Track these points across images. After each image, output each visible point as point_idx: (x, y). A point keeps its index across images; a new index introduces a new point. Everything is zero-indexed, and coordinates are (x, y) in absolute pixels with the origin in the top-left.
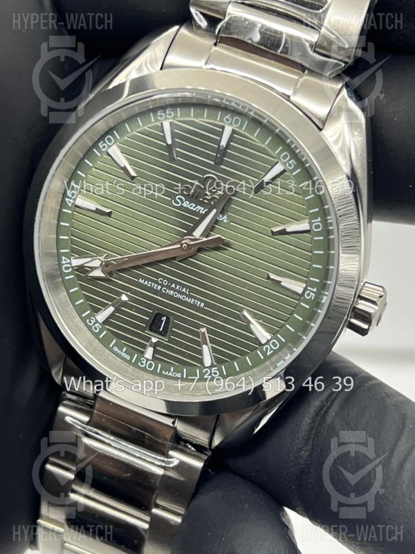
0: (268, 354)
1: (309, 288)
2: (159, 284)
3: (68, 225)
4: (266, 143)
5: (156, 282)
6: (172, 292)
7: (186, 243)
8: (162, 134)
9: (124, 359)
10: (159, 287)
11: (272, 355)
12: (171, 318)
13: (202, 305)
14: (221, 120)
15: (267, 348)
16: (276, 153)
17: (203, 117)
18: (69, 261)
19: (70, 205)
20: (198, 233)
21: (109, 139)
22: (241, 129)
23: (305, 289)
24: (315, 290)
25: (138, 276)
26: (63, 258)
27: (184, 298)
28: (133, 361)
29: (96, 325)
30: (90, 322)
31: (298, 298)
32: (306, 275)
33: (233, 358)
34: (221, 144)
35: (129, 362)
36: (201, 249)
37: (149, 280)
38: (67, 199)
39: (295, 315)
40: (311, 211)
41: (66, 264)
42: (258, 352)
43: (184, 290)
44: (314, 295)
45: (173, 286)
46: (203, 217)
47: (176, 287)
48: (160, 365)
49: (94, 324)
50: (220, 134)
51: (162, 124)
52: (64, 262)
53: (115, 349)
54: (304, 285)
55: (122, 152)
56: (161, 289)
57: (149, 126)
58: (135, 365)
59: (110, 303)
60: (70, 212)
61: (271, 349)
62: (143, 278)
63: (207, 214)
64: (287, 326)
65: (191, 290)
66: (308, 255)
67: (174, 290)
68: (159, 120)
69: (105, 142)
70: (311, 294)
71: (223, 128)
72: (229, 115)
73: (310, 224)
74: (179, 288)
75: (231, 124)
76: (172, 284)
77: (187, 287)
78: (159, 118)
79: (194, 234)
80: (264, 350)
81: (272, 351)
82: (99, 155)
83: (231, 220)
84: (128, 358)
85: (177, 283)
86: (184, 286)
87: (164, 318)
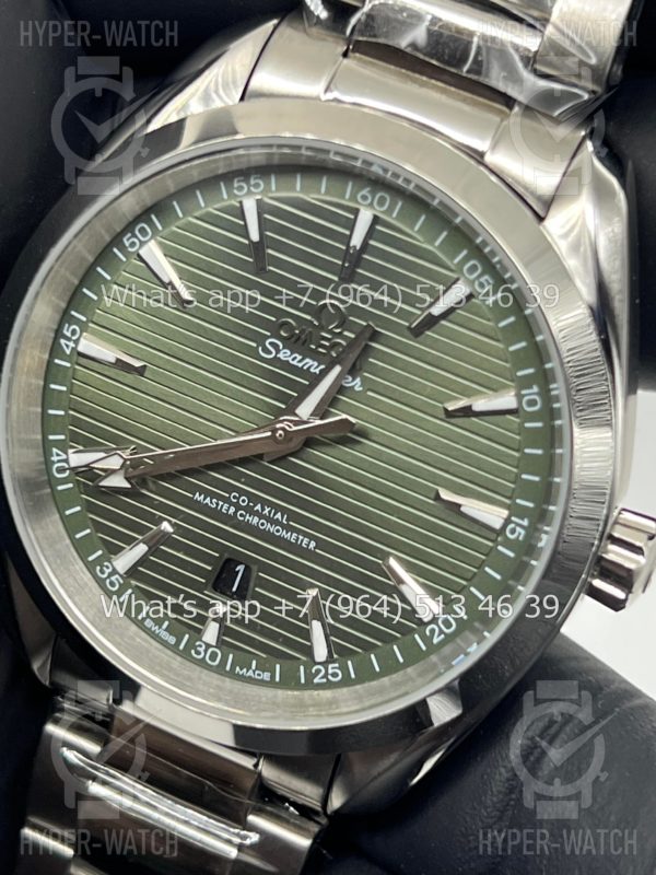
0: (435, 641)
1: (513, 518)
2: (231, 504)
3: (64, 389)
4: (437, 243)
5: (227, 500)
6: (256, 519)
7: (283, 429)
8: (242, 223)
9: (164, 643)
10: (232, 510)
11: (442, 644)
12: (254, 568)
13: (313, 544)
14: (353, 198)
15: (433, 631)
16: (456, 261)
17: (319, 192)
18: (64, 457)
19: (68, 352)
20: (305, 409)
21: (143, 231)
22: (390, 215)
23: (508, 521)
24: (525, 523)
25: (194, 489)
26: (55, 450)
27: (278, 531)
28: (181, 647)
29: (113, 578)
30: (102, 572)
31: (493, 536)
32: (509, 494)
33: (368, 647)
34: (352, 244)
35: (174, 648)
36: (310, 440)
37: (213, 495)
38: (63, 341)
39: (487, 569)
40: (520, 374)
41: (59, 461)
42: (416, 636)
43: (279, 516)
44: (523, 532)
45: (258, 507)
46: (316, 380)
47: (263, 509)
48: (231, 656)
49: (110, 575)
50: (351, 225)
51: (241, 203)
52: (55, 458)
53: (149, 623)
54: (505, 513)
55: (165, 255)
56: (235, 513)
57: (216, 206)
58: (185, 654)
59: (140, 538)
60: (68, 365)
61: (441, 632)
62: (203, 491)
63: (324, 373)
64: (472, 589)
65: (293, 516)
66: (513, 456)
67: (261, 516)
68: (236, 196)
69: (134, 236)
70: (518, 529)
71: (356, 212)
72: (368, 189)
73: (519, 397)
74: (270, 512)
75: (371, 205)
76: (255, 505)
77: (284, 510)
78: (235, 192)
79: (297, 411)
80: (428, 633)
81: (443, 636)
82: (124, 259)
83: (364, 381)
84: (172, 640)
85: (265, 503)
86: (278, 508)
87: (241, 568)
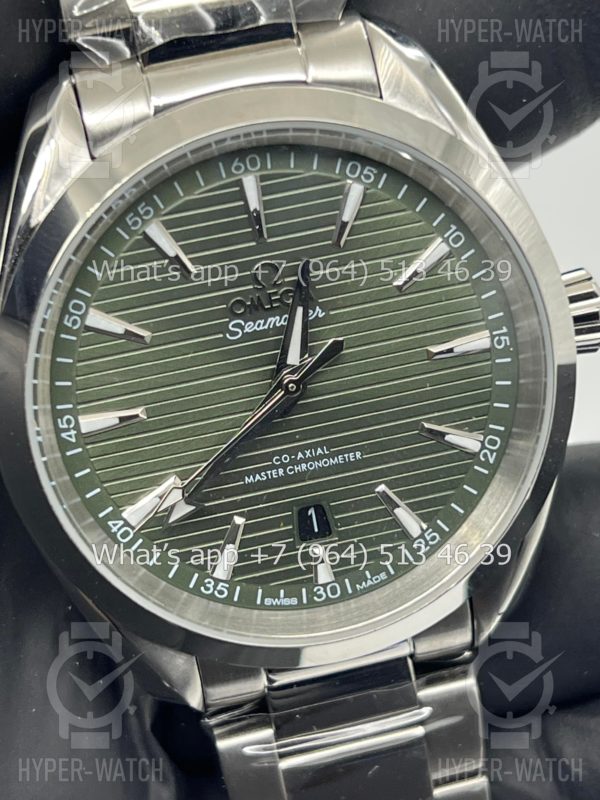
0: (491, 461)
1: (494, 333)
2: (277, 467)
3: (88, 470)
4: (315, 167)
5: (273, 467)
6: (304, 466)
7: (291, 382)
8: (153, 249)
9: (290, 608)
10: (281, 471)
11: (498, 460)
12: (324, 503)
13: (358, 454)
14: (229, 174)
15: (485, 455)
16: (337, 172)
17: (200, 186)
18: (121, 523)
19: (73, 440)
21: (77, 307)
22: (266, 169)
23: (492, 337)
24: (505, 330)
25: (241, 476)
26: (110, 523)
27: (326, 463)
28: (305, 601)
29: (219, 588)
30: (207, 589)
31: (488, 355)
32: (481, 318)
33: (445, 501)
34: (252, 209)
35: (300, 606)
37: (258, 471)
38: (64, 435)
39: (498, 383)
40: (435, 224)
41: (119, 529)
42: (476, 467)
43: (319, 451)
44: (507, 338)
45: (300, 455)
46: (287, 331)
47: (305, 454)
48: (347, 581)
49: (215, 587)
50: (242, 195)
51: (144, 233)
52: (114, 529)
53: (268, 601)
54: (487, 333)
55: (107, 313)
56: (285, 472)
57: (125, 248)
58: (311, 604)
59: (222, 542)
60: (80, 450)
61: (492, 451)
62: (248, 473)
63: (291, 321)
64: (496, 405)
65: (330, 444)
66: (466, 288)
67: (306, 461)
68: (135, 231)
69: (71, 314)
70: (503, 338)
71: (239, 183)
72: (237, 160)
73: (446, 240)
74: (311, 453)
75: (246, 170)
76: (297, 456)
77: (320, 445)
78: (133, 228)
80: (483, 459)
81: (495, 454)
82: (74, 338)
83: (323, 307)
84: (294, 601)
85: (302, 449)
86: (314, 446)
87: (311, 512)
